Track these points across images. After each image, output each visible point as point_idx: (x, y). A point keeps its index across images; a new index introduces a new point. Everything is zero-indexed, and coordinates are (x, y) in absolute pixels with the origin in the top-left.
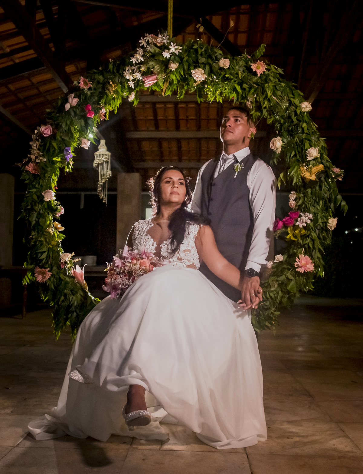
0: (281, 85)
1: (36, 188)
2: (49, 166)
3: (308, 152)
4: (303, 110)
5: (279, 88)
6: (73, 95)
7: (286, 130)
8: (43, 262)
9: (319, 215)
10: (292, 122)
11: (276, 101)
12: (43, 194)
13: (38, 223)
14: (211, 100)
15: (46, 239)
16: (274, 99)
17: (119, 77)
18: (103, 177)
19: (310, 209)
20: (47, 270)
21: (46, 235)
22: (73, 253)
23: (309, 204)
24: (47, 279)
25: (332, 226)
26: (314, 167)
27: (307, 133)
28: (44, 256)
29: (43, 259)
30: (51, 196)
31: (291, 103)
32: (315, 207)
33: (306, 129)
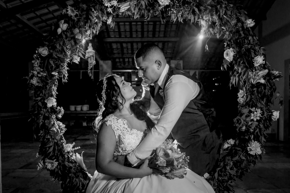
0: (230, 6)
1: (40, 96)
2: (48, 79)
3: (254, 60)
4: (248, 26)
5: (229, 9)
6: (63, 21)
7: (235, 42)
8: (51, 155)
9: (264, 109)
10: (240, 35)
11: (227, 19)
12: (46, 101)
13: (44, 123)
14: (174, 21)
15: (51, 136)
16: (225, 17)
17: (99, 5)
18: (91, 65)
19: (257, 104)
20: (54, 161)
21: (52, 133)
22: (74, 143)
23: (255, 100)
24: (54, 167)
25: (276, 118)
26: (260, 71)
27: (252, 45)
28: (51, 149)
29: (51, 152)
30: (52, 102)
31: (239, 20)
32: (261, 103)
33: (252, 41)
